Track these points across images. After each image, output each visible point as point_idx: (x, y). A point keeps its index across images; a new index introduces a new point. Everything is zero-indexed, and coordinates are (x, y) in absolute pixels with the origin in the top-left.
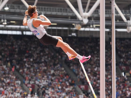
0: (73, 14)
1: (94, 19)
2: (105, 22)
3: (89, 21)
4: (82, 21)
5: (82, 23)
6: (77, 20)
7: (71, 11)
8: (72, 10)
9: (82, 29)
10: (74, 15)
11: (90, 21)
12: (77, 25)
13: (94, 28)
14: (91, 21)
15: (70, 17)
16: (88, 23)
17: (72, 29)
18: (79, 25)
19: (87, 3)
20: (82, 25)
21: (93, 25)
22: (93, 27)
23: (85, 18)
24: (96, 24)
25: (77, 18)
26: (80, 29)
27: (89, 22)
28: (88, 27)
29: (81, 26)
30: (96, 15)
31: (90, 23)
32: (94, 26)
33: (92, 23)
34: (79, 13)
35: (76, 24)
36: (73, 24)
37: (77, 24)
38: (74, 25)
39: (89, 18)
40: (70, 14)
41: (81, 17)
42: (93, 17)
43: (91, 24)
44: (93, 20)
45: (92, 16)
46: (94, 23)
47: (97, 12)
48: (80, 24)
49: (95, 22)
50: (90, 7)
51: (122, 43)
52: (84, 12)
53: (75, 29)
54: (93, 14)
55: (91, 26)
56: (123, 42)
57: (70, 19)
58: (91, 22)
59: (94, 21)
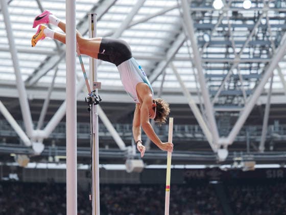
0: (11, 134)
1: (57, 144)
2: (78, 150)
3: (45, 149)
4: (31, 147)
5: (30, 151)
6: (21, 145)
7: (7, 127)
8: (9, 125)
9: (32, 165)
10: (14, 135)
11: (48, 149)
12: (19, 156)
13: (57, 163)
14: (50, 147)
15: (4, 140)
16: (43, 152)
17: (9, 164)
18: (25, 157)
19: (40, 109)
20: (30, 156)
21: (53, 156)
22: (54, 162)
23: (37, 141)
24: (60, 154)
25: (21, 142)
26: (27, 164)
27: (46, 151)
28: (43, 160)
29: (28, 159)
30: (59, 136)
31: (48, 152)
32: (57, 158)
33: (52, 153)
34: (24, 130)
35: (17, 154)
36: (13, 155)
37: (21, 154)
38: (13, 157)
39: (47, 142)
40: (6, 133)
41: (30, 139)
42: (54, 139)
43: (50, 154)
44: (54, 146)
45: (52, 137)
46: (57, 151)
47: (62, 129)
48: (27, 154)
49: (59, 149)
50: (48, 118)
51: (115, 195)
52: (35, 128)
53: (15, 164)
54: (54, 134)
55: (51, 159)
56: (117, 192)
57: (5, 144)
58: (50, 151)
59: (57, 148)
